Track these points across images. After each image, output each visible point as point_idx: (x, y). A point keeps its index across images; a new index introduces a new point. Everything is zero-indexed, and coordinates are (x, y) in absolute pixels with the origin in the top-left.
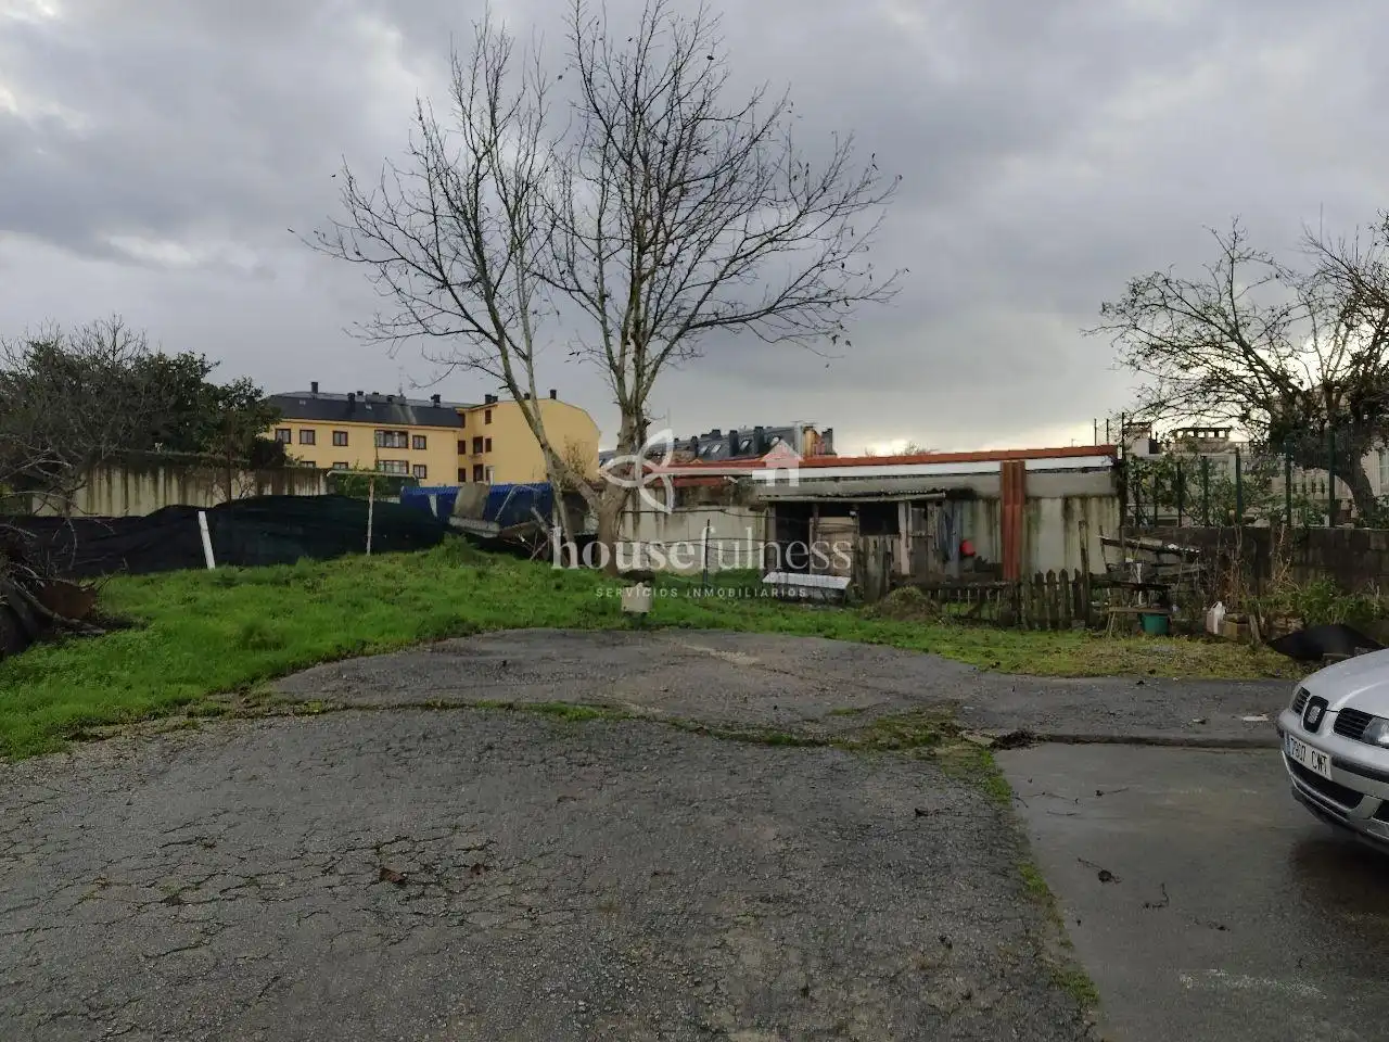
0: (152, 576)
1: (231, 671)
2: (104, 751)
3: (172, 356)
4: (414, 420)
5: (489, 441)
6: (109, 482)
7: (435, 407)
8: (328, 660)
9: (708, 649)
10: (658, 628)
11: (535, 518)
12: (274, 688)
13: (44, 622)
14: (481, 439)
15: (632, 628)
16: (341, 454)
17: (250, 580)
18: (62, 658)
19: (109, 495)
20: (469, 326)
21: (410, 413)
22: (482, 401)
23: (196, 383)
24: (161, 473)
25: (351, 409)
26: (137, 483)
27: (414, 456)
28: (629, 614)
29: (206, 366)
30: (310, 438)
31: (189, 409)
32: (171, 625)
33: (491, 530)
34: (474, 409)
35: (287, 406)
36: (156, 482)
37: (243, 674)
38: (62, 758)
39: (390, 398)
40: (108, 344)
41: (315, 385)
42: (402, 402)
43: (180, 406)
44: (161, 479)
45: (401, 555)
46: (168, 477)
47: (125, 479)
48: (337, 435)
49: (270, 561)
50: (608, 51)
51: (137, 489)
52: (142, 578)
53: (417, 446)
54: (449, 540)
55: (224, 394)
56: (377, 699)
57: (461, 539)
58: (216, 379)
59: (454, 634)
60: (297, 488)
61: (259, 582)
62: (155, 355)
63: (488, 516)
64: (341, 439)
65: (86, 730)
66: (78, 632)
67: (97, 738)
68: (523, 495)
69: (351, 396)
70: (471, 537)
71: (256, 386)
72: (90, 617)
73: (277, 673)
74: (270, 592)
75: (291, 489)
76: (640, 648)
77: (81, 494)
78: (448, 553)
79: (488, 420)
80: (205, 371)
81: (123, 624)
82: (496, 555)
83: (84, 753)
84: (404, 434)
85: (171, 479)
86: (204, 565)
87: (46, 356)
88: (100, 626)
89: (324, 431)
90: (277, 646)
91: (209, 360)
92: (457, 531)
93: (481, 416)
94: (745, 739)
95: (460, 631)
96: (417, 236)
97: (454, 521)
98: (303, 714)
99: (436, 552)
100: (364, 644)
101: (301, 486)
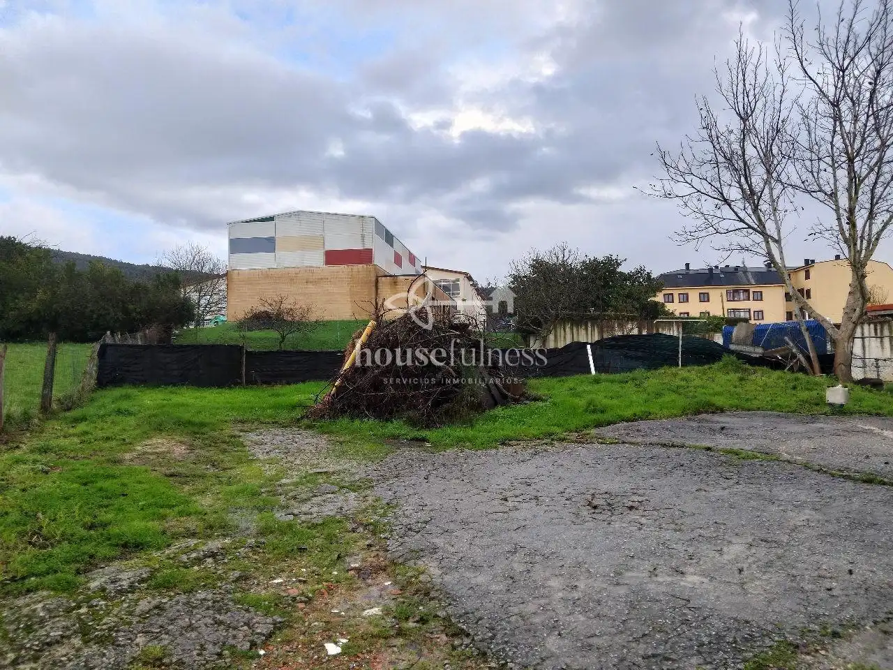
0: (564, 378)
1: (575, 422)
2: (510, 449)
3: (600, 258)
4: (753, 281)
5: (808, 292)
6: (565, 331)
7: (768, 271)
8: (628, 420)
9: (872, 428)
10: (851, 414)
11: (788, 344)
12: (594, 431)
13: (505, 397)
14: (803, 289)
15: (833, 414)
16: (704, 307)
17: (607, 381)
18: (508, 412)
19: (565, 337)
20: (742, 225)
21: (750, 277)
22: (803, 264)
23: (614, 271)
24: (589, 325)
25: (709, 278)
26: (578, 330)
27: (753, 305)
28: (831, 405)
29: (619, 261)
30: (685, 298)
31: (610, 287)
32: (558, 400)
33: (758, 352)
34: (796, 270)
35: (671, 280)
36: (586, 329)
37: (582, 424)
38: (493, 451)
39: (737, 268)
40: (561, 257)
41: (687, 265)
42: (745, 270)
43: (606, 285)
44: (589, 329)
45: (696, 367)
46: (593, 326)
47: (572, 329)
48: (702, 295)
49: (623, 370)
50: (822, 34)
51: (578, 334)
52: (558, 379)
53: (756, 298)
54: (726, 358)
55: (629, 277)
56: (640, 440)
57: (734, 358)
58: (624, 269)
59: (706, 412)
60: (660, 330)
61: (612, 381)
62: (592, 259)
63: (755, 343)
64: (704, 298)
65: (507, 442)
66: (517, 401)
67: (510, 445)
68: (778, 329)
69: (711, 270)
70: (740, 356)
71: (648, 270)
72: (523, 395)
73: (599, 425)
74: (616, 387)
75: (658, 330)
76: (821, 425)
77: (552, 337)
78: (725, 366)
79: (807, 277)
80: (619, 265)
81: (536, 399)
82: (757, 368)
83: (502, 450)
84: (747, 291)
85: (594, 327)
86: (590, 372)
87: (539, 266)
88: (527, 399)
89: (694, 294)
90: (602, 412)
91: (620, 258)
92: (732, 352)
93: (803, 274)
94: (848, 478)
95: (710, 410)
96: (705, 178)
97: (732, 347)
98: (602, 443)
99: (716, 366)
100: (650, 413)
101: (663, 329)
